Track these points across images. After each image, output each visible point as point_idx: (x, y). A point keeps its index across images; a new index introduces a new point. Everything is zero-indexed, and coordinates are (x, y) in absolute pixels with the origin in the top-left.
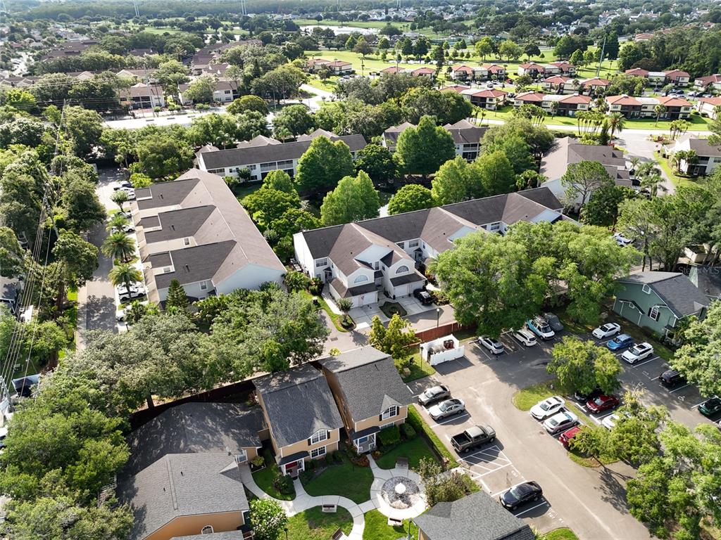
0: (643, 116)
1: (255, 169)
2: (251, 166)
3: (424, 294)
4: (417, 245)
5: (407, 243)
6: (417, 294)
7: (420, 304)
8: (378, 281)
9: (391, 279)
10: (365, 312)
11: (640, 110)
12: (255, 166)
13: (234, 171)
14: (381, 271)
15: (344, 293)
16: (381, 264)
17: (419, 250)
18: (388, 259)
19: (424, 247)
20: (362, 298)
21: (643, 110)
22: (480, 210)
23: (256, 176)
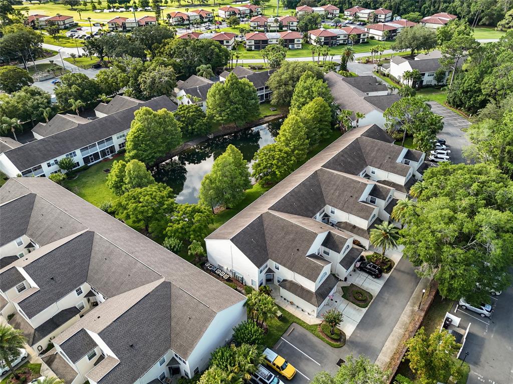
0: (338, 44)
1: (75, 155)
2: (71, 154)
11: (336, 39)
12: (74, 153)
13: (53, 164)
15: (315, 299)
16: (322, 249)
17: (325, 215)
19: (332, 212)
21: (338, 39)
23: (78, 163)
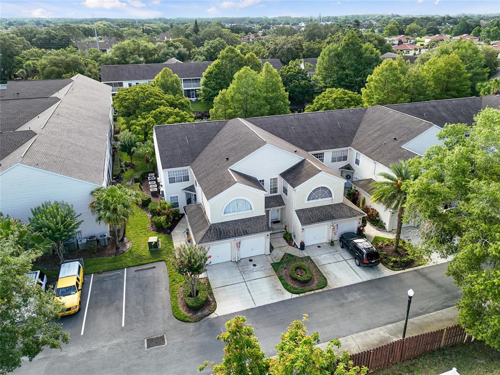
3: (362, 243)
4: (345, 158)
5: (328, 154)
6: (346, 242)
7: (352, 263)
8: (274, 213)
9: (297, 211)
10: (242, 272)
14: (280, 197)
15: (202, 233)
16: (281, 183)
17: (348, 167)
18: (294, 175)
19: (357, 162)
20: (239, 245)
22: (444, 114)
